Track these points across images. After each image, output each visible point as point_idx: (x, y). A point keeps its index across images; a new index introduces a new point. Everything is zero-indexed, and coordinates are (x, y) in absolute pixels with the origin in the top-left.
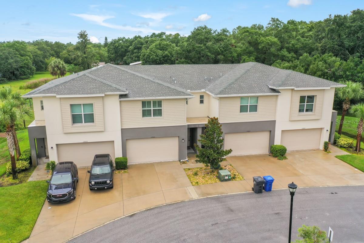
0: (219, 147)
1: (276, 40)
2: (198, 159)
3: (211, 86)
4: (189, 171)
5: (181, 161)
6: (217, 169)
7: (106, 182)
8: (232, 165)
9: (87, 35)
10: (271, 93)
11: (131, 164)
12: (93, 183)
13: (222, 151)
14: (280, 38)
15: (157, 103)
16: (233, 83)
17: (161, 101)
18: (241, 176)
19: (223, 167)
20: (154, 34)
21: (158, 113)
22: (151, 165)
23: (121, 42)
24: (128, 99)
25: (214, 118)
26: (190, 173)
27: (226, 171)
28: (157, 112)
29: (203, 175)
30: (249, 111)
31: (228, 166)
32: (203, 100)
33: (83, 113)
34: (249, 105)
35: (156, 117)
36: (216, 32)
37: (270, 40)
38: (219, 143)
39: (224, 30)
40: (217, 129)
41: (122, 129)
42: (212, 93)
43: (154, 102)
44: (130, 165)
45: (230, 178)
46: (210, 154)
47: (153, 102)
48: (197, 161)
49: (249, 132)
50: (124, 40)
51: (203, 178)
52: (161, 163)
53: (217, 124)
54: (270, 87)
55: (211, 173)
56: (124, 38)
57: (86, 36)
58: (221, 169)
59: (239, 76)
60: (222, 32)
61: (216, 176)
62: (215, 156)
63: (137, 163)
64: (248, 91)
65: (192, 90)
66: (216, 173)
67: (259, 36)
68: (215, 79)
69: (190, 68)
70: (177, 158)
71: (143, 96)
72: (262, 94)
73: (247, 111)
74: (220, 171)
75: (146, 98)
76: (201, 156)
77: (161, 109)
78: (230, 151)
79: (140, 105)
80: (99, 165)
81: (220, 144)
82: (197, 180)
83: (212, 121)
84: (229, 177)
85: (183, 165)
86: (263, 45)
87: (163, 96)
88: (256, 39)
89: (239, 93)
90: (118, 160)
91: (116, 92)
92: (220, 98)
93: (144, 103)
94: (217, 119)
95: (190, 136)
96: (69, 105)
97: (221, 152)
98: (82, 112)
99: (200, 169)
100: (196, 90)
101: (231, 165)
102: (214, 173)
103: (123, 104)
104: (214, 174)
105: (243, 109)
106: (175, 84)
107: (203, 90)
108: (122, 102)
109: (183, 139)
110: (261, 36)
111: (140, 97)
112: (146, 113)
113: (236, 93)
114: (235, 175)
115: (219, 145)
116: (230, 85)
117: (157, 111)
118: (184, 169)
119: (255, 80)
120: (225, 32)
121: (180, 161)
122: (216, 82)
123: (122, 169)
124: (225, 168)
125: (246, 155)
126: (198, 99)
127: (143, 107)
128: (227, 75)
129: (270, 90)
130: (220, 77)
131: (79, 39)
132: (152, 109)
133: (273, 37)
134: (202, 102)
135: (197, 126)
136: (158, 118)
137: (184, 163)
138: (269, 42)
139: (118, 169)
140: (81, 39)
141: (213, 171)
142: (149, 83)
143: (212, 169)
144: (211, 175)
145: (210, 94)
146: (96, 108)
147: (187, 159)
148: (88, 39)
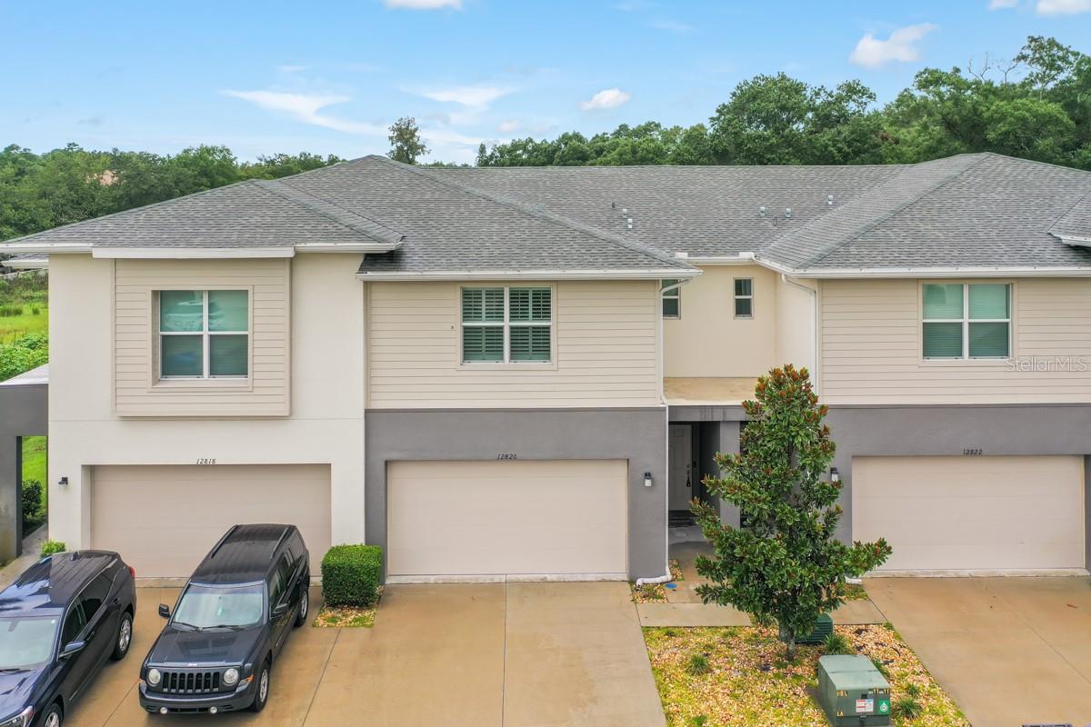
0: (820, 522)
1: (1054, 108)
2: (713, 584)
3: (784, 239)
4: (669, 644)
5: (639, 582)
6: (815, 644)
7: (218, 676)
8: (895, 627)
9: (416, 130)
10: (1075, 264)
11: (403, 580)
12: (155, 676)
13: (837, 548)
14: (1070, 106)
15: (531, 300)
16: (882, 223)
17: (547, 294)
18: (946, 700)
19: (847, 634)
20: (623, 127)
21: (534, 344)
22: (494, 593)
23: (520, 152)
24: (399, 273)
25: (786, 369)
26: (674, 655)
27: (862, 663)
28: (530, 341)
29: (737, 676)
30: (971, 354)
31: (875, 628)
32: (749, 300)
33: (206, 333)
34: (966, 321)
35: (523, 364)
36: (822, 92)
37: (1029, 110)
38: (819, 504)
39: (849, 86)
40: (802, 427)
41: (368, 412)
42: (784, 261)
43: (519, 297)
44: (398, 586)
45: (884, 708)
46: (767, 561)
47: (513, 294)
48: (705, 593)
49: (972, 453)
50: (530, 147)
51: (732, 695)
52: (539, 588)
53: (803, 405)
54: (1067, 239)
55: (779, 665)
56: (531, 141)
57: (412, 134)
58: (837, 647)
59: (910, 198)
60: (844, 94)
61: (808, 686)
62: (795, 572)
63: (432, 579)
64: (956, 253)
65: (696, 255)
66: (803, 670)
67: (986, 97)
68: (802, 216)
69: (701, 176)
70: (620, 570)
71: (464, 265)
72: (1031, 269)
73: (960, 354)
74: (829, 663)
75: (478, 274)
76: (724, 566)
77: (548, 328)
78: (880, 551)
79: (455, 302)
80: (214, 582)
81: (825, 508)
82: (703, 707)
83: (779, 383)
84: (876, 706)
85: (647, 606)
86: (1003, 128)
87: (556, 266)
88: (975, 110)
89: (913, 264)
90: (335, 560)
91: (345, 241)
92: (823, 282)
93: (471, 298)
94: (804, 375)
95: (694, 464)
96: (150, 295)
97: (831, 552)
98: (201, 325)
99: (725, 635)
100: (715, 253)
101: (889, 627)
102: (799, 671)
103: (379, 295)
104: (796, 676)
105: (938, 341)
106: (630, 230)
107: (746, 255)
108: (374, 288)
109: (648, 475)
110: (991, 97)
111: (450, 267)
112: (477, 344)
113: (901, 264)
114: (912, 691)
115: (818, 515)
116: (868, 229)
117: (531, 338)
118: (646, 630)
119: (987, 213)
120: (855, 93)
121: (632, 582)
122: (810, 225)
123: (352, 604)
124: (860, 640)
125: (966, 573)
126: (729, 297)
127: (466, 317)
128: (855, 202)
129: (1071, 254)
130: (825, 209)
131: (392, 144)
132: (507, 324)
133: (1041, 101)
134: (743, 308)
135: (717, 417)
136: (531, 367)
137: (651, 593)
138: (1027, 114)
139: (334, 605)
140: (399, 144)
141: (790, 657)
142: (508, 218)
143: (787, 641)
144: (776, 676)
145: (776, 266)
146: (257, 313)
147: (668, 577)
148: (419, 143)
